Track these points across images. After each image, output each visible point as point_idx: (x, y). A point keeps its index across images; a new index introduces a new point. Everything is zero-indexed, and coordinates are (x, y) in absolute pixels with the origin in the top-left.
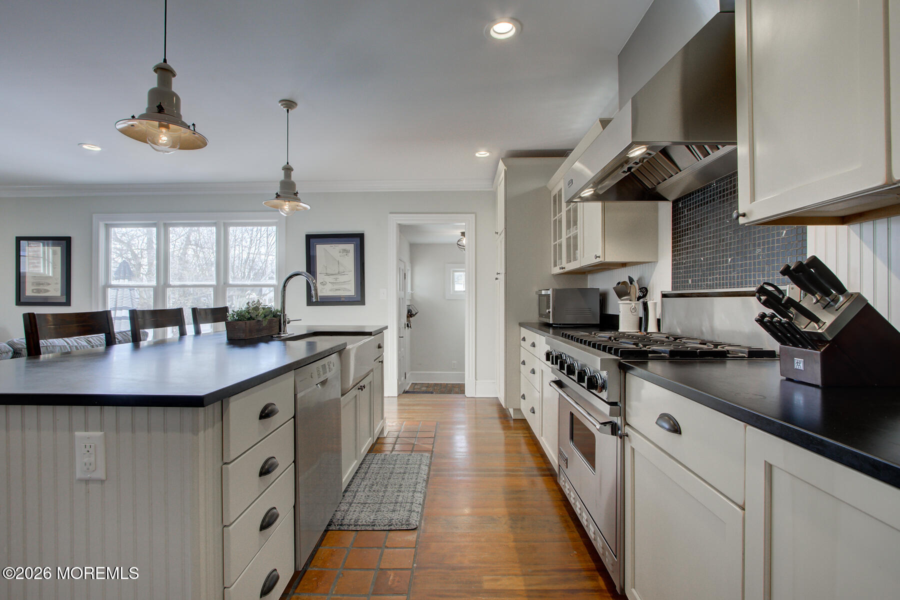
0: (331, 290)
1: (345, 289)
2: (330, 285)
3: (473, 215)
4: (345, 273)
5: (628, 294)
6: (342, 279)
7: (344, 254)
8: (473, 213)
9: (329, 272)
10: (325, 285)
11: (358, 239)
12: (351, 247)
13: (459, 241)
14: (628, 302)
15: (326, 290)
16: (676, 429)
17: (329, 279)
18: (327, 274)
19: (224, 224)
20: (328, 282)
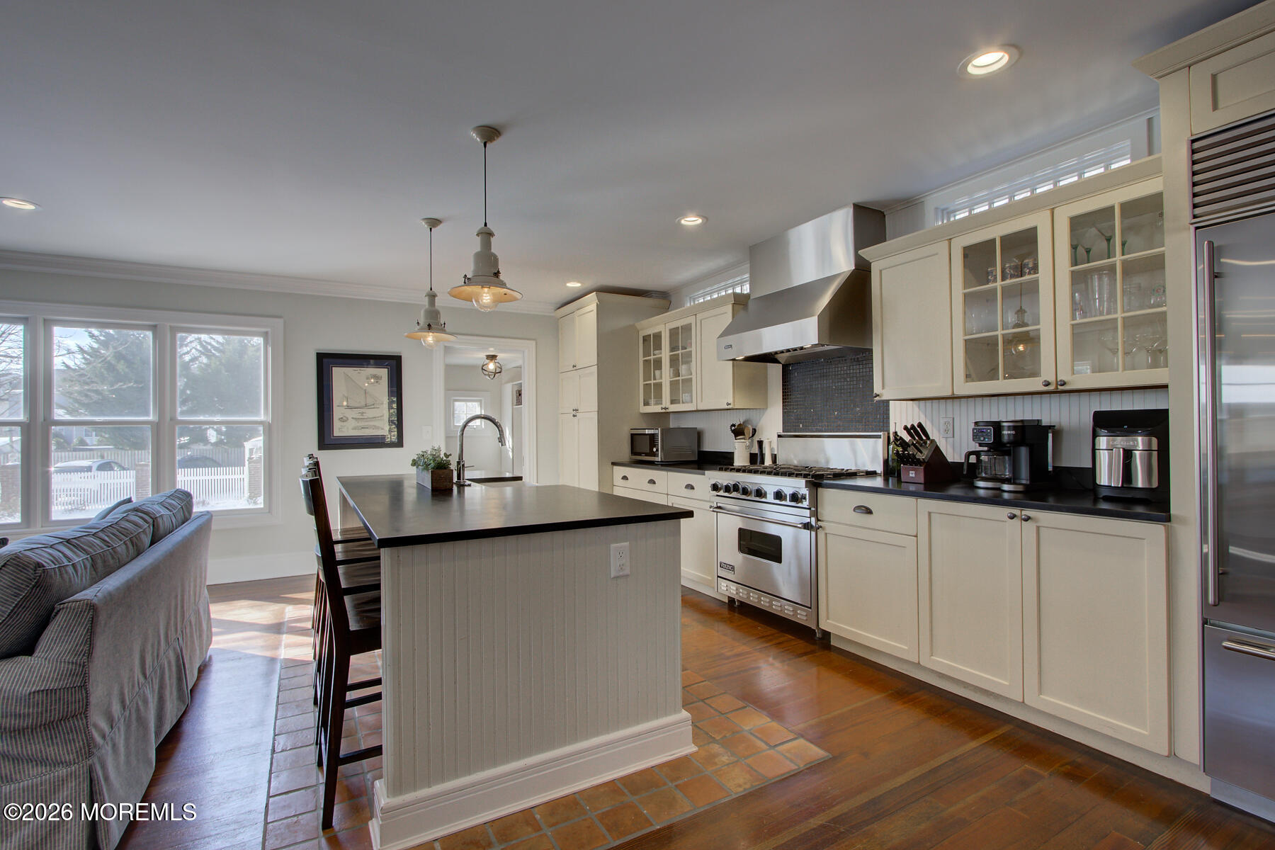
0: (355, 428)
1: (376, 427)
2: (354, 421)
3: (534, 343)
4: (375, 406)
5: (743, 434)
6: (370, 413)
7: (374, 381)
8: (534, 340)
9: (352, 404)
10: (346, 421)
11: (393, 364)
12: (383, 373)
13: (483, 366)
14: (743, 441)
15: (348, 428)
16: (869, 511)
17: (351, 414)
18: (348, 407)
19: (171, 328)
20: (350, 418)
